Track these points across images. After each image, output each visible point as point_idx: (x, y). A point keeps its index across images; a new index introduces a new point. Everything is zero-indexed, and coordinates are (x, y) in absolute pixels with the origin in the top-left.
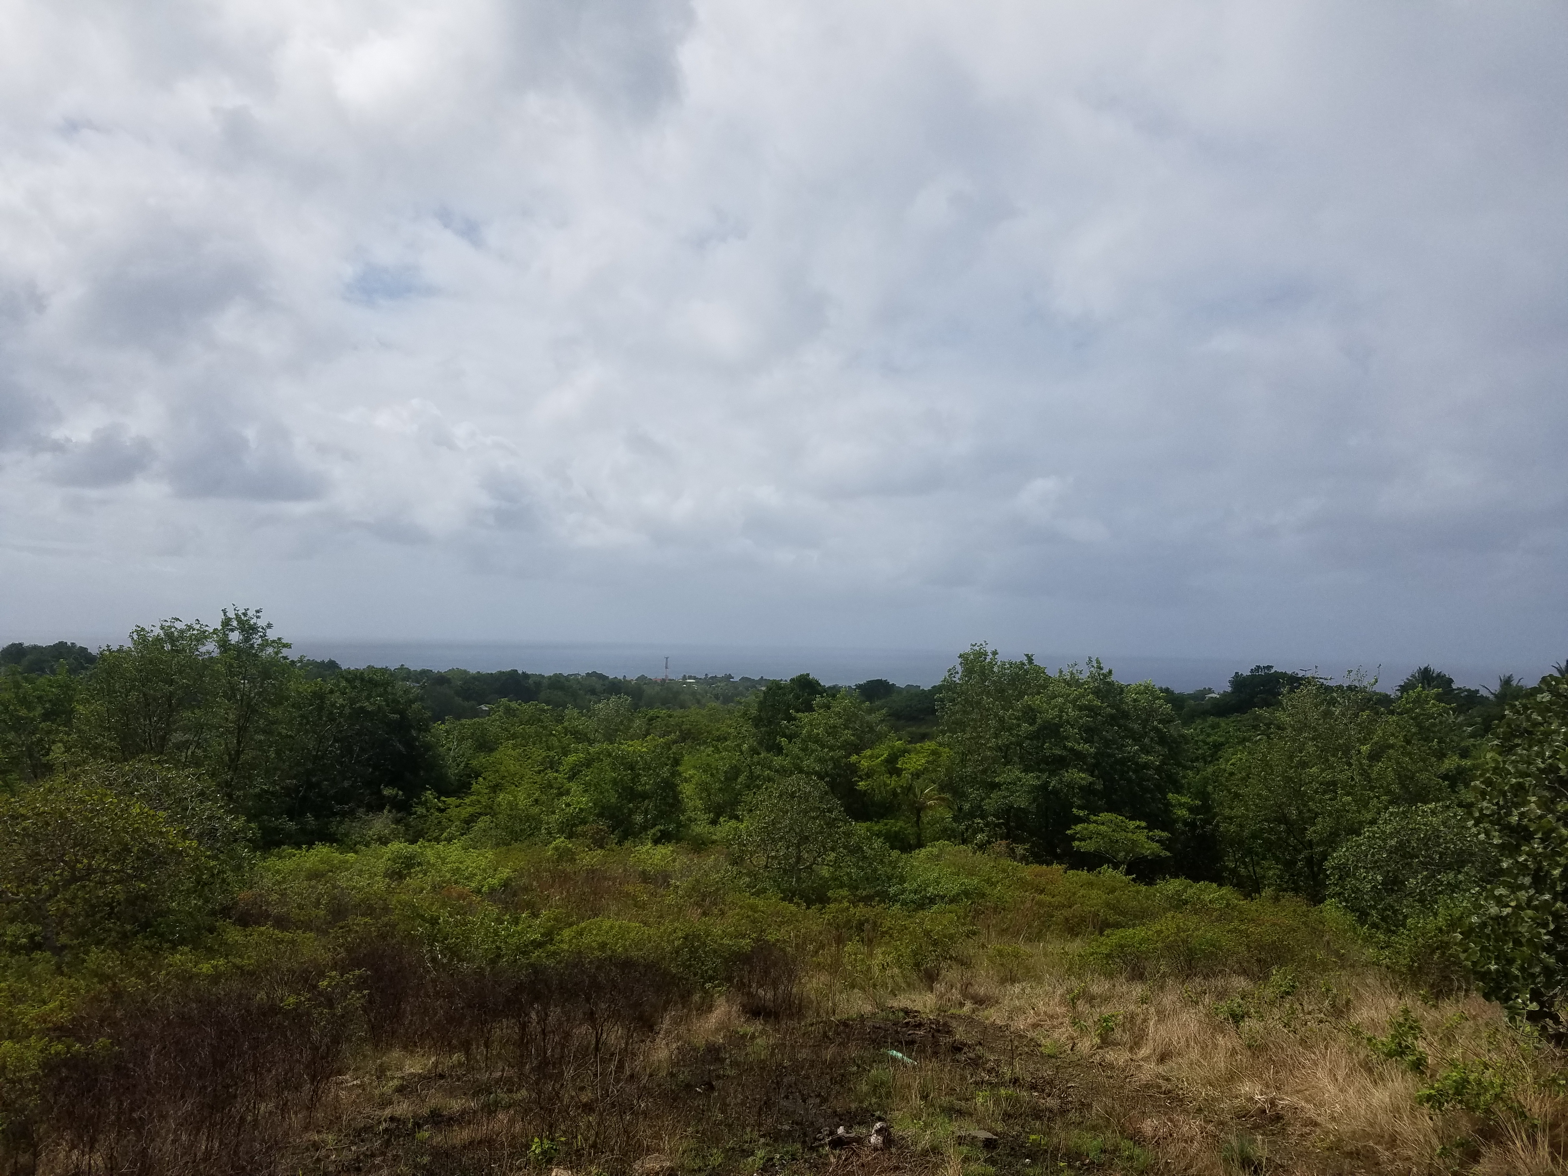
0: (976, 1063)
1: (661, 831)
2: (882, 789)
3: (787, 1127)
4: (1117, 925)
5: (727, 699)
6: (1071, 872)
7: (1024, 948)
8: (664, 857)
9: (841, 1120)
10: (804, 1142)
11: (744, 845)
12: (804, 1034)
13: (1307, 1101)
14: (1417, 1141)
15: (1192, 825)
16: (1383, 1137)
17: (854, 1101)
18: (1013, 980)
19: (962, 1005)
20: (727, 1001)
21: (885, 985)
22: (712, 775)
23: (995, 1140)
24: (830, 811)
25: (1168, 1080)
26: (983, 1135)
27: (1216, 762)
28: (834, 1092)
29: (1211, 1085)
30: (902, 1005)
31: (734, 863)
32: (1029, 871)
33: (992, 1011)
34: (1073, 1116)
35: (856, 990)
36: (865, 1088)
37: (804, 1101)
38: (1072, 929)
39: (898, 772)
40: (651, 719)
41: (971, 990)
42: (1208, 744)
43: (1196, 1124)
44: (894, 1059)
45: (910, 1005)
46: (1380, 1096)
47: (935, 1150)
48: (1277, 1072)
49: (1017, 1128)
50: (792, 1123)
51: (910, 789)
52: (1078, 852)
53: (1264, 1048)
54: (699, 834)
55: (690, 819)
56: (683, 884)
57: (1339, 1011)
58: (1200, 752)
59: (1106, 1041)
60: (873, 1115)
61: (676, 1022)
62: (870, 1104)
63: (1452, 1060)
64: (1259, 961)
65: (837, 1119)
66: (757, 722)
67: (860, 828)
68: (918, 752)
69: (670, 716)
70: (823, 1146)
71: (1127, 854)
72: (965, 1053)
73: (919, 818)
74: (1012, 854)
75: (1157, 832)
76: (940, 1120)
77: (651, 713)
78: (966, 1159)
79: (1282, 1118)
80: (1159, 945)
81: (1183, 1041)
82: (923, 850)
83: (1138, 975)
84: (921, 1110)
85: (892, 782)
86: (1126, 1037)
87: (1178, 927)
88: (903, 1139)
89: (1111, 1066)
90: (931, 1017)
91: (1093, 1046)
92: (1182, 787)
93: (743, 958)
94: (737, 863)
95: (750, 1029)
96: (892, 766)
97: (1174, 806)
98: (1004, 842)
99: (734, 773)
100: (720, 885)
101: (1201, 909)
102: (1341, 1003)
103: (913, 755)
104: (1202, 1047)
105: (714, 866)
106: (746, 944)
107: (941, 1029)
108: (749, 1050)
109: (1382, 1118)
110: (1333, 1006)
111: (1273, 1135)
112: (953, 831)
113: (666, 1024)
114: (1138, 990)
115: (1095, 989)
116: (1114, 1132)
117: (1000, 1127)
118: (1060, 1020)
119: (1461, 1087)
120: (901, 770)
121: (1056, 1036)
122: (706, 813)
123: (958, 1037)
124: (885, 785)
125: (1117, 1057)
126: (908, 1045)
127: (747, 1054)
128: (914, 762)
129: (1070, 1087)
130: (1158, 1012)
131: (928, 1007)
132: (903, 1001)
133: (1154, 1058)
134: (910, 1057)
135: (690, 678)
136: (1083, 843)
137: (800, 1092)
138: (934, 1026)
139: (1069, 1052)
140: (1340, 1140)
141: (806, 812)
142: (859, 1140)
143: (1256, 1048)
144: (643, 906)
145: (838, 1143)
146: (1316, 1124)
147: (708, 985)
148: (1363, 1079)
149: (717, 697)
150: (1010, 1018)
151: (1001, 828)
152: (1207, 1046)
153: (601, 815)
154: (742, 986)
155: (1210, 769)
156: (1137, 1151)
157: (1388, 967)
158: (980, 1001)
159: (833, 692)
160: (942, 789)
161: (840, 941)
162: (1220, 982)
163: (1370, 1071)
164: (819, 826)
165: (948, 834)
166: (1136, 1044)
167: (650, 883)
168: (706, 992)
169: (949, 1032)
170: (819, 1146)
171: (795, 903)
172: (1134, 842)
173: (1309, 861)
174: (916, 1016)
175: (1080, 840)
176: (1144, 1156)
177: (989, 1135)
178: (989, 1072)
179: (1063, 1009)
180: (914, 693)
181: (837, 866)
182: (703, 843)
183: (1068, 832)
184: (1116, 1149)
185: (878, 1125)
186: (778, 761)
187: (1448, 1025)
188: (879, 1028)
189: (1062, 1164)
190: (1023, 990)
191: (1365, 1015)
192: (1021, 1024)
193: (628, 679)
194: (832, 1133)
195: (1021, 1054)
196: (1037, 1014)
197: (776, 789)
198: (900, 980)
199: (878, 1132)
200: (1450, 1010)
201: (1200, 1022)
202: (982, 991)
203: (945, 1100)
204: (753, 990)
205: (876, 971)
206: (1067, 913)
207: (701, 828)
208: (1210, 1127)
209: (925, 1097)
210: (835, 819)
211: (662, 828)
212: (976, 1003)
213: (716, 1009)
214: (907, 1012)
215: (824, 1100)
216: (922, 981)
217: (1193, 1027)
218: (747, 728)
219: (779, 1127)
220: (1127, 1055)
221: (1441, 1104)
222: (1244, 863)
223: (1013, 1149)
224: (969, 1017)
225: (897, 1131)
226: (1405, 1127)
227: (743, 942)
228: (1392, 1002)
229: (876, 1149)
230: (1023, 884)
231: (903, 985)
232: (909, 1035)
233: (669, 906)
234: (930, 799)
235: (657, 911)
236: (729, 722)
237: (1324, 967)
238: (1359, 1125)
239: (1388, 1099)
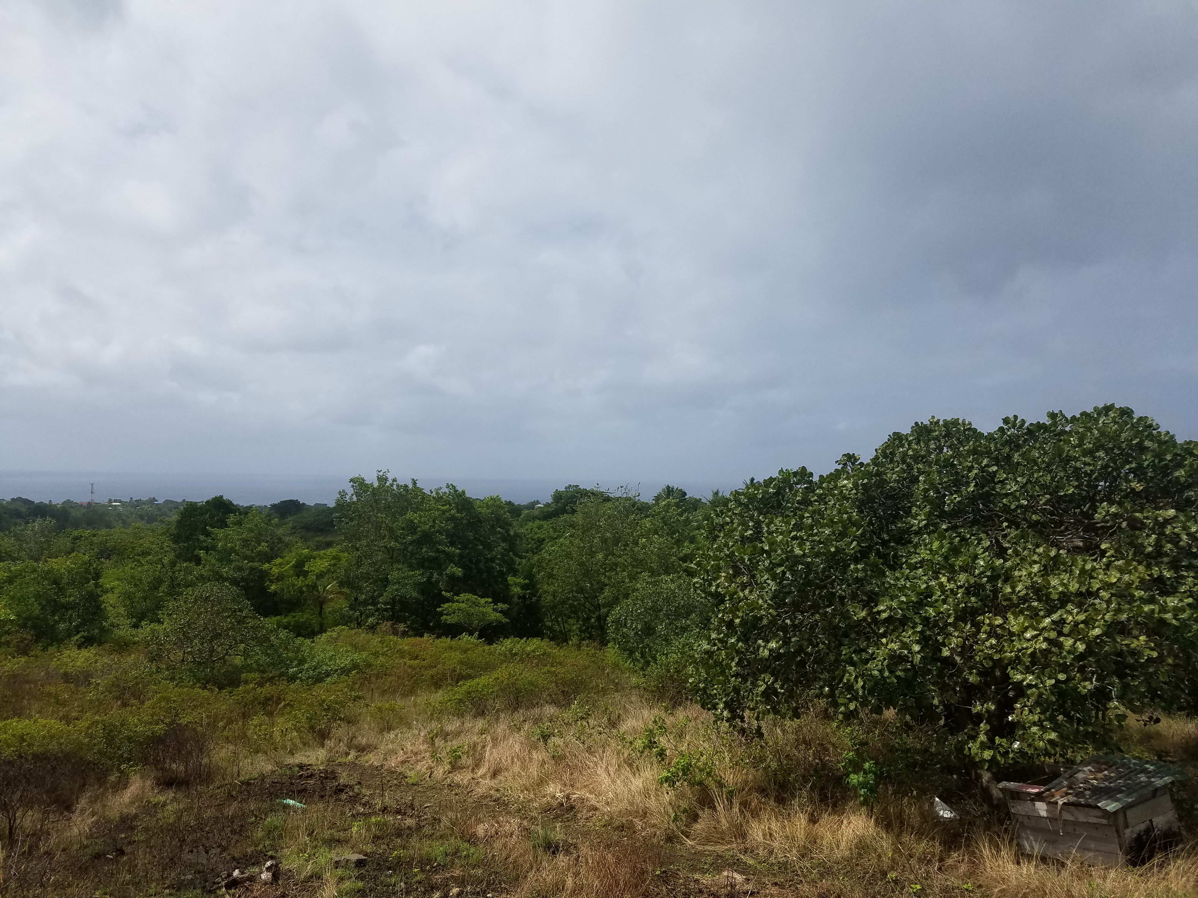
0: (354, 799)
1: (84, 637)
2: (291, 588)
3: (190, 877)
4: (469, 677)
5: (151, 519)
6: (438, 641)
7: (400, 702)
8: (87, 660)
9: (238, 863)
10: (204, 887)
11: (162, 645)
12: (211, 796)
13: (591, 793)
14: (659, 812)
15: (523, 598)
16: (639, 813)
17: (251, 846)
18: (389, 729)
19: (347, 754)
20: (141, 778)
21: (284, 747)
22: (136, 585)
23: (365, 860)
24: (241, 610)
25: (498, 790)
26: (355, 857)
27: (540, 553)
28: (233, 841)
29: (527, 790)
30: (297, 761)
31: (152, 660)
32: (406, 644)
33: (371, 755)
34: (427, 830)
35: (260, 755)
36: (260, 834)
37: (207, 852)
38: (437, 684)
39: (305, 574)
40: (76, 538)
41: (355, 742)
42: (534, 540)
43: (515, 822)
44: (286, 807)
45: (305, 761)
46: (637, 783)
47: (317, 876)
48: (572, 774)
49: (383, 847)
50: (195, 872)
51: (314, 587)
52: (445, 624)
53: (563, 757)
54: (120, 637)
55: (112, 625)
56: (102, 682)
57: (613, 724)
58: (529, 546)
59: (455, 767)
60: (266, 855)
61: (92, 801)
62: (264, 846)
63: (682, 751)
64: (563, 692)
65: (235, 863)
66: (176, 539)
67: (270, 622)
68: (321, 558)
69: (94, 536)
70: (220, 888)
71: (480, 621)
72: (347, 793)
73: (321, 608)
74: (395, 633)
75: (500, 605)
76: (322, 850)
77: (76, 533)
78: (341, 879)
79: (574, 808)
80: (496, 688)
81: (509, 761)
82: (324, 634)
83: (481, 713)
84: (306, 844)
85: (299, 582)
86: (470, 761)
87: (510, 674)
88: (290, 871)
89: (458, 786)
90: (321, 768)
91: (445, 772)
92: (517, 571)
93: (157, 741)
94: (155, 660)
95: (162, 799)
96: (299, 569)
97: (512, 585)
98: (389, 623)
99: (155, 584)
100: (139, 680)
101: (526, 658)
102: (614, 717)
103: (317, 560)
104: (522, 762)
105: (135, 664)
106: (160, 729)
107: (330, 775)
108: (159, 816)
109: (638, 799)
110: (609, 720)
111: (568, 821)
112: (350, 617)
113: (83, 802)
114: (480, 723)
115: (449, 728)
116: (456, 838)
117: (369, 848)
118: (423, 755)
119: (686, 770)
120: (307, 572)
121: (419, 767)
122: (129, 618)
123: (342, 780)
124: (293, 585)
125: (462, 778)
126: (301, 793)
127: (157, 821)
128: (319, 565)
129: (426, 807)
130: (492, 739)
131: (320, 759)
132: (299, 758)
133: (489, 775)
134: (301, 802)
135: (116, 501)
136: (449, 617)
137: (203, 845)
138: (323, 775)
139: (428, 779)
140: (612, 818)
141: (218, 613)
142: (252, 879)
143: (558, 759)
144: (63, 704)
145: (233, 884)
146: (596, 809)
147: (123, 766)
148: (626, 771)
149: (142, 517)
150: (385, 759)
151: (388, 612)
152: (525, 761)
153: (24, 626)
154: (157, 763)
155: (536, 558)
156: (472, 850)
157: (645, 689)
158: (362, 749)
159: (246, 511)
160: (341, 584)
161: (245, 716)
162: (536, 711)
163: (630, 765)
164: (230, 623)
165: (345, 620)
166: (477, 765)
167: (72, 683)
168: (122, 772)
169: (335, 778)
170: (216, 889)
171: (208, 690)
172: (484, 614)
173: (599, 618)
174: (308, 769)
175: (447, 615)
176: (477, 852)
177: (362, 857)
178: (364, 805)
179: (426, 746)
180: (322, 510)
181: (246, 654)
182: (126, 644)
183: (438, 609)
184: (457, 851)
185: (269, 864)
186: (197, 570)
187: (679, 726)
188: (277, 783)
189: (416, 870)
190: (396, 736)
191: (629, 725)
192: (392, 763)
193: (54, 503)
194: (230, 875)
195: (391, 787)
196: (405, 753)
197: (191, 596)
198: (298, 741)
199: (268, 869)
200: (681, 714)
201: (522, 743)
202: (364, 741)
203: (327, 834)
204: (167, 766)
205: (277, 735)
206: (433, 671)
207: (124, 631)
208: (525, 823)
209: (310, 835)
210: (245, 617)
211: (86, 634)
212: (359, 751)
213: (131, 786)
214: (301, 767)
215: (224, 849)
216: (316, 740)
217: (517, 747)
218: (168, 544)
219: (183, 878)
220: (469, 776)
221: (674, 783)
222: (557, 622)
223: (379, 864)
224: (353, 763)
225: (285, 866)
226: (652, 803)
227: (157, 728)
228: (646, 713)
229: (266, 883)
230: (402, 654)
231: (301, 746)
232: (302, 785)
233: (91, 701)
234: (332, 592)
235: (78, 706)
236: (151, 539)
237: (604, 692)
238: (624, 805)
239: (641, 785)
